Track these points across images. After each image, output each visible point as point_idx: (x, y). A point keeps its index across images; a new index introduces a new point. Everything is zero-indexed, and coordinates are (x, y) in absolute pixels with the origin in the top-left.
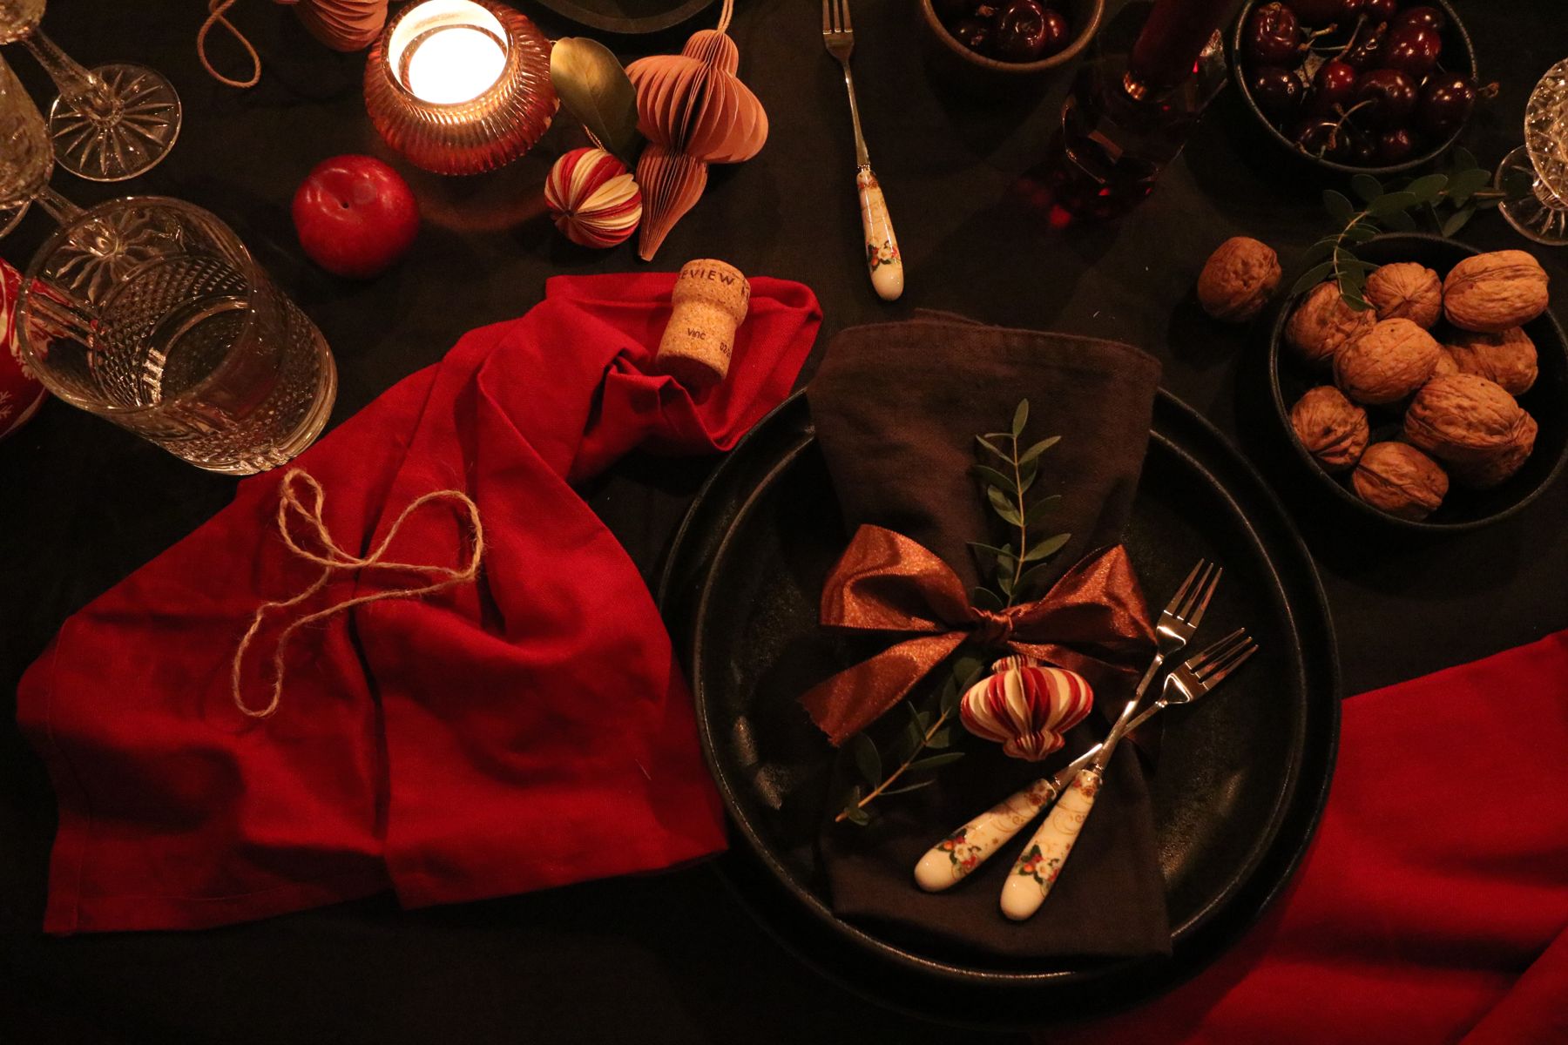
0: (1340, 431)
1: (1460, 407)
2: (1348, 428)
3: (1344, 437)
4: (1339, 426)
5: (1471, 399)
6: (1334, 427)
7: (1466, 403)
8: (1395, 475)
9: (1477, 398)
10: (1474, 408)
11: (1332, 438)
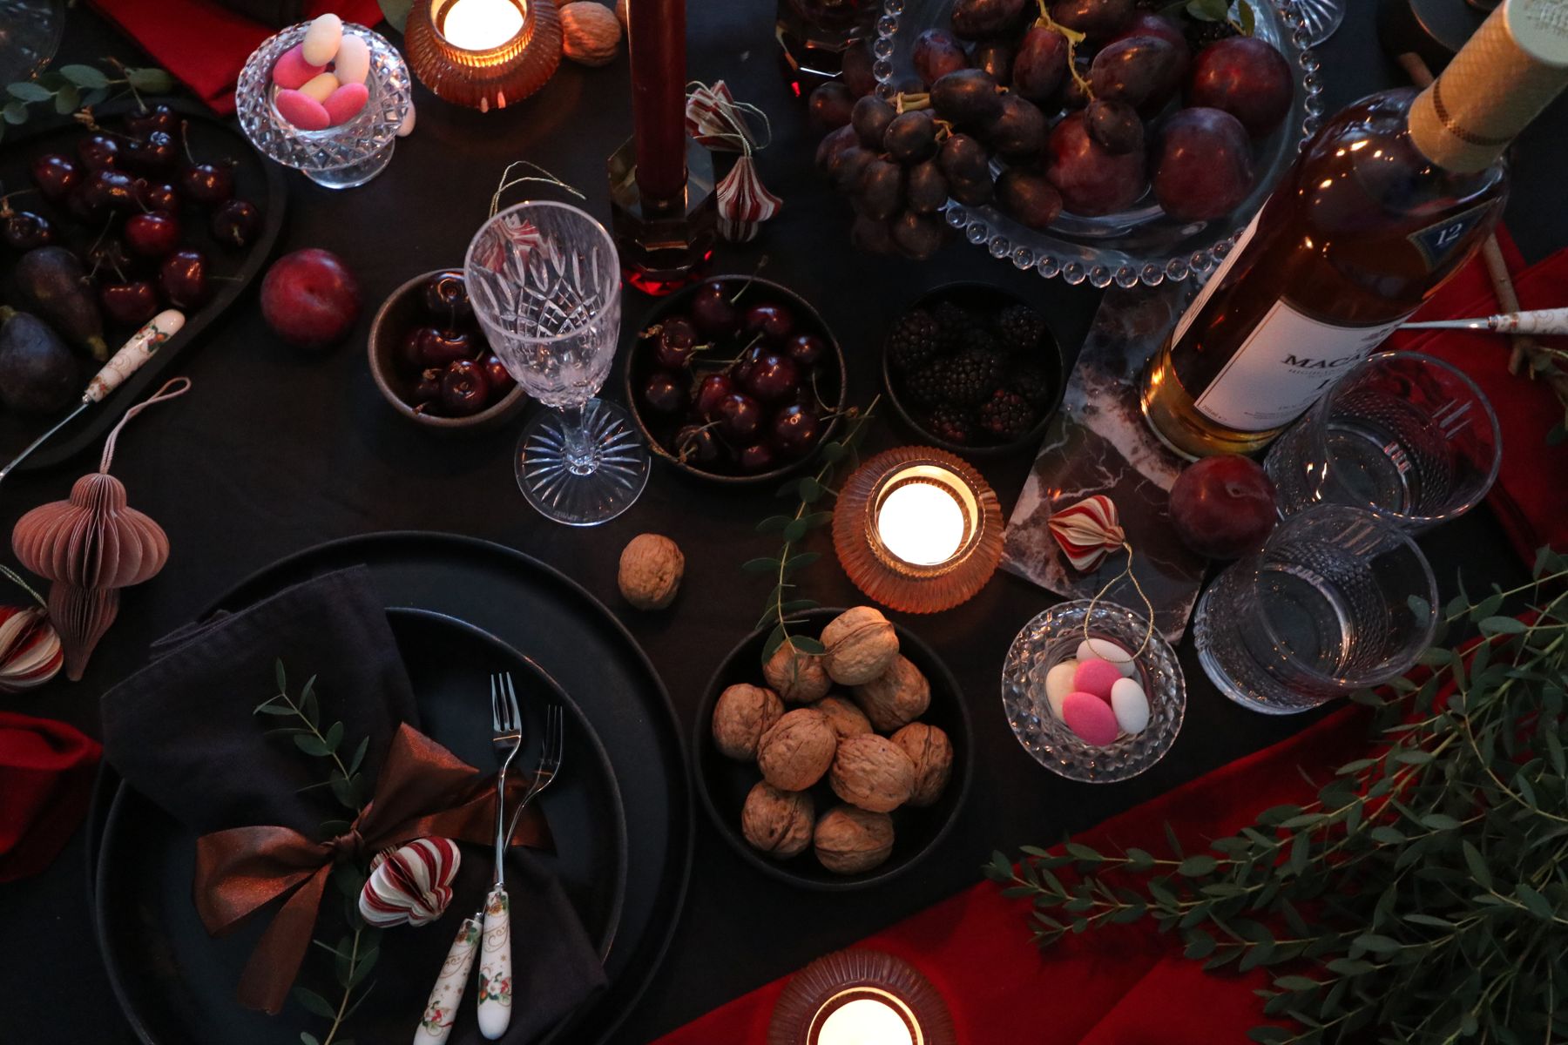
0: (780, 828)
1: (864, 770)
2: (785, 822)
3: (786, 831)
4: (778, 823)
5: (873, 764)
6: (774, 826)
7: (868, 766)
8: (843, 845)
9: (877, 763)
10: (874, 772)
11: (776, 836)
